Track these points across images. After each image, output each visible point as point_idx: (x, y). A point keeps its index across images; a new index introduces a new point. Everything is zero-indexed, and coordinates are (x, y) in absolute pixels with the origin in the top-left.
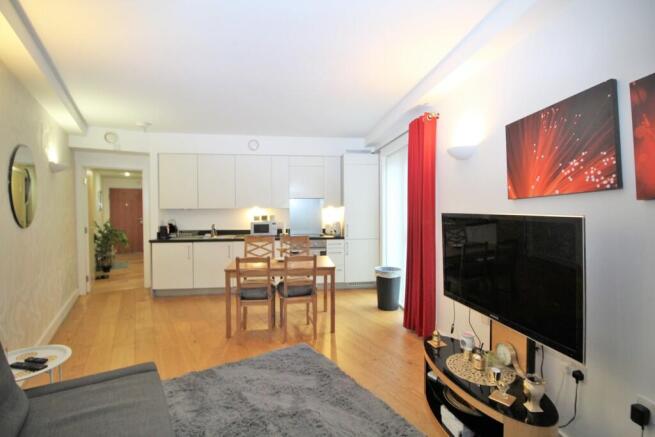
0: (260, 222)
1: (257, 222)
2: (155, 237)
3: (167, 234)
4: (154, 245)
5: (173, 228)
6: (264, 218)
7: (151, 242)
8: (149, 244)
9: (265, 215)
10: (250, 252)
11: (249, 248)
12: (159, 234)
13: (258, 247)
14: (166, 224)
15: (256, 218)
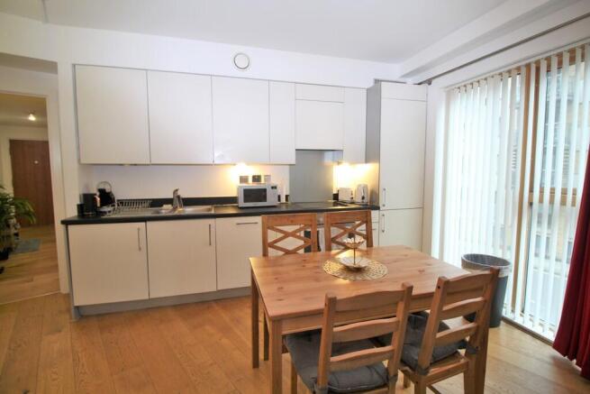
0: (251, 185)
1: (245, 185)
2: (73, 213)
3: (95, 208)
4: (71, 228)
5: (107, 197)
6: (256, 179)
7: (66, 223)
8: (63, 227)
9: (257, 174)
10: (272, 245)
11: (272, 236)
12: (81, 208)
13: (287, 235)
14: (94, 190)
15: (243, 179)
